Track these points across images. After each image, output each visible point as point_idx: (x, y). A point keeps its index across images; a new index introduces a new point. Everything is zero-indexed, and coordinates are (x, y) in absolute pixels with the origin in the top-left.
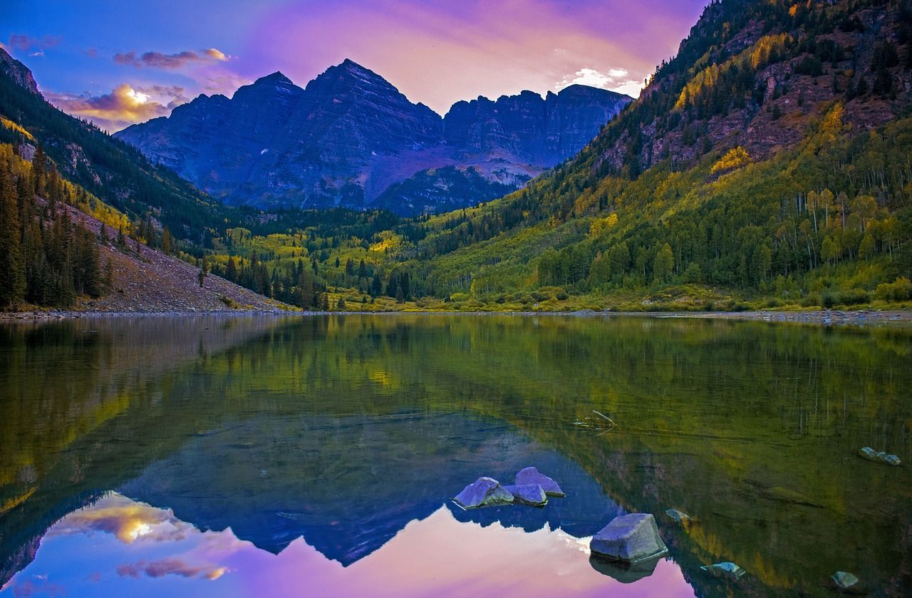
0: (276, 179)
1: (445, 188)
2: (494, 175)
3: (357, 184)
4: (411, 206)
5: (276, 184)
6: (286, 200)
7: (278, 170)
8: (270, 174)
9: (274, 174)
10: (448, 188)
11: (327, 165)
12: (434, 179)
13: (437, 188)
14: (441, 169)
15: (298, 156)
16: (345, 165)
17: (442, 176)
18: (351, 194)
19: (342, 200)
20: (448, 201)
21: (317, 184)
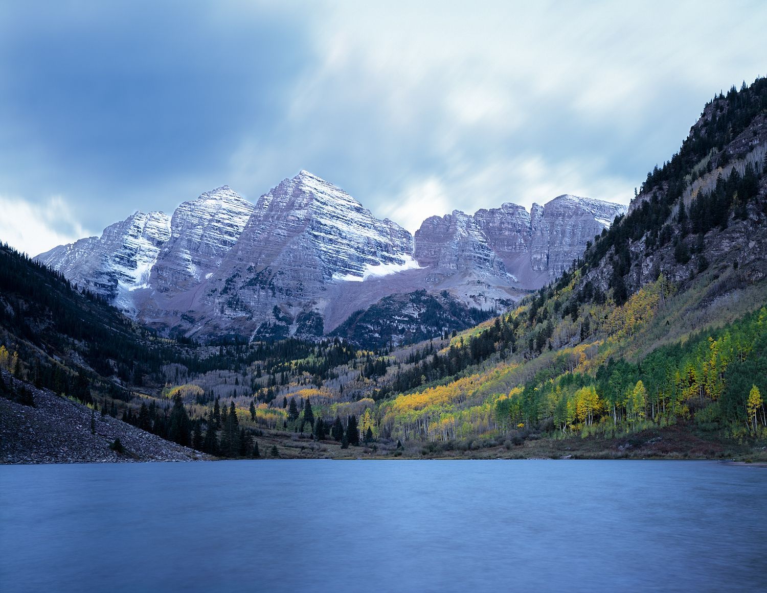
0: (223, 307)
1: (416, 315)
2: (472, 300)
3: (316, 311)
4: (377, 335)
5: (222, 312)
6: (234, 330)
7: (225, 296)
8: (217, 301)
9: (220, 300)
10: (419, 315)
11: (281, 290)
12: (403, 305)
13: (406, 316)
14: (411, 294)
15: (248, 280)
16: (302, 290)
17: (412, 301)
18: (308, 323)
19: (298, 331)
20: (418, 329)
21: (270, 311)
